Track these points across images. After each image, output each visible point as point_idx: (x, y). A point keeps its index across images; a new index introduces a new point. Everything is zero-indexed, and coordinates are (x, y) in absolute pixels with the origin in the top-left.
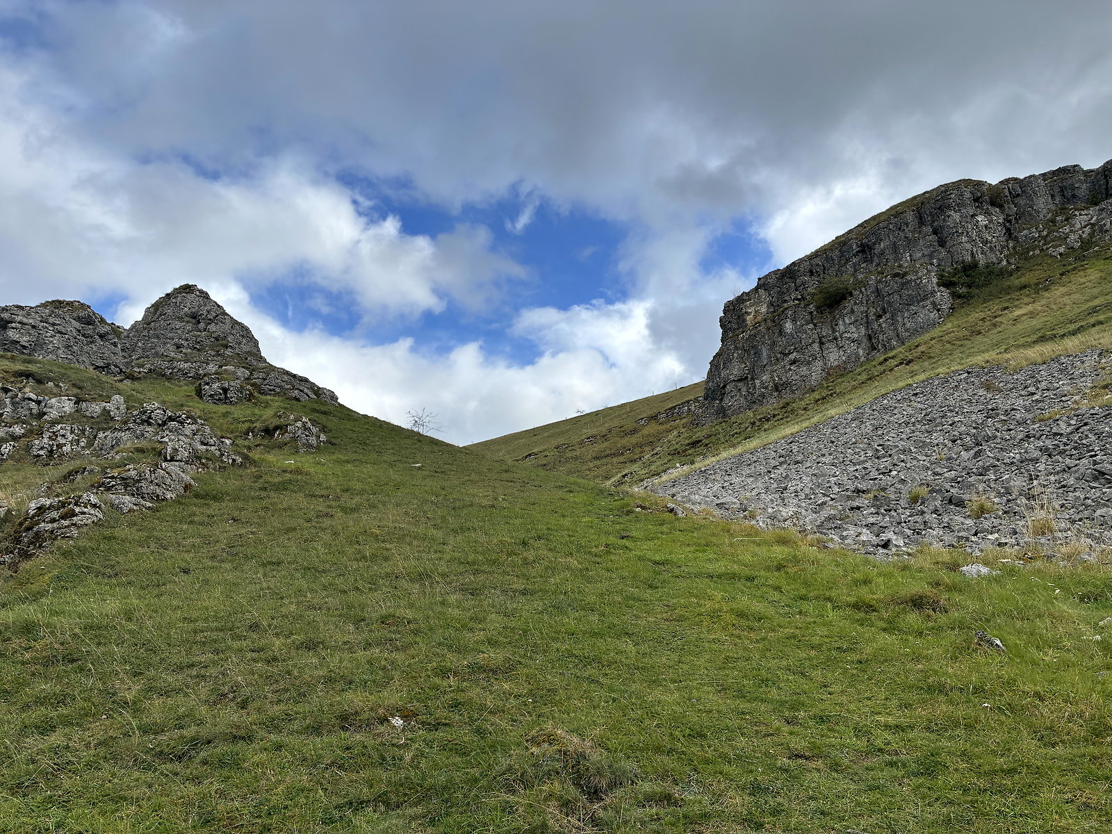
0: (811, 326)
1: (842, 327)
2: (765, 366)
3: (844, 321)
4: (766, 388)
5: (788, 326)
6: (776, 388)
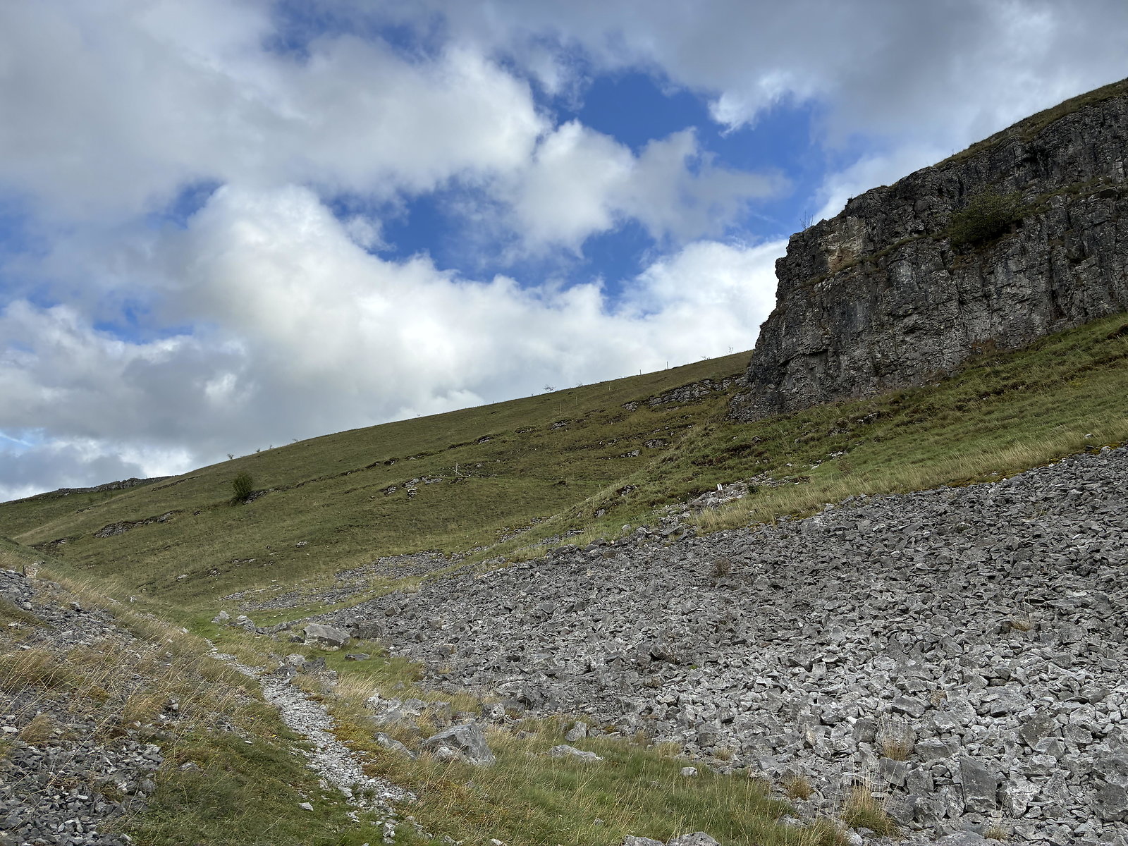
1: (1001, 277)
2: (859, 334)
4: (859, 369)
5: (905, 272)
6: (876, 370)
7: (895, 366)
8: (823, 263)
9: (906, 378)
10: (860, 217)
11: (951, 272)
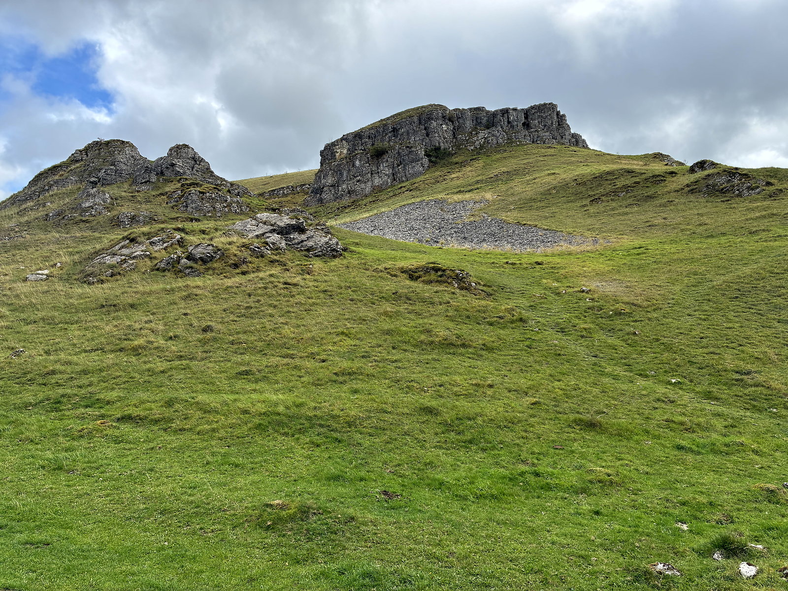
0: (368, 165)
1: (382, 168)
2: (344, 181)
5: (357, 163)
6: (349, 192)
7: (354, 191)
8: (335, 156)
9: (357, 195)
10: (346, 141)
11: (370, 165)
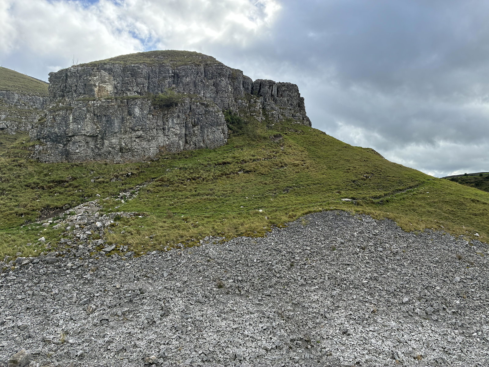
0: (151, 116)
2: (115, 133)
3: (173, 120)
5: (137, 111)
10: (108, 72)
